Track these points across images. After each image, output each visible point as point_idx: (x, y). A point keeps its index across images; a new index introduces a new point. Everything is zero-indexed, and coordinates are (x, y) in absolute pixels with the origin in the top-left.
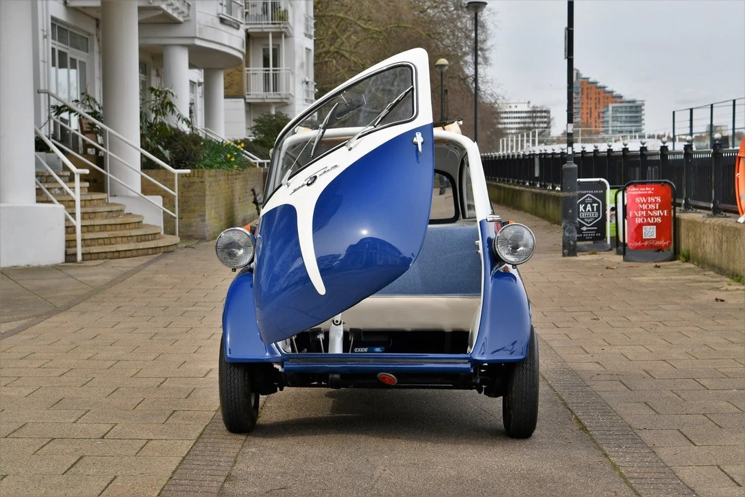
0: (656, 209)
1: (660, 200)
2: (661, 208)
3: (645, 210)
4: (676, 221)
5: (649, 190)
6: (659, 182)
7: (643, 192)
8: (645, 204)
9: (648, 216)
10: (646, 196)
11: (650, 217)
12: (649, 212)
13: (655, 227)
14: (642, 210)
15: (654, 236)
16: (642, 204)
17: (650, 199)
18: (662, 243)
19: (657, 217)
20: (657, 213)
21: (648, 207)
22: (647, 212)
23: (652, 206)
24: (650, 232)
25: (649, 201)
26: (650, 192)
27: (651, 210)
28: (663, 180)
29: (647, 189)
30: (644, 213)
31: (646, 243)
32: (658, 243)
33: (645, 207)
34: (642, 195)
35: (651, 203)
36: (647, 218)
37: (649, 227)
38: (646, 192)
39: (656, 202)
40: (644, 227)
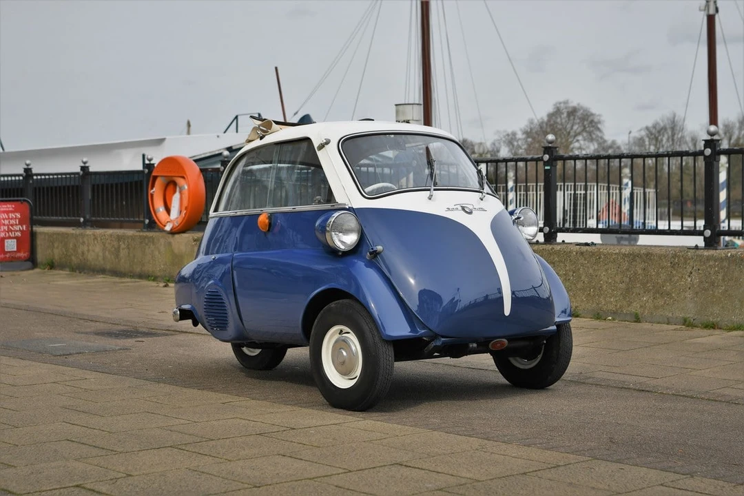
0: (16, 224)
1: (19, 216)
2: (21, 223)
3: (8, 225)
4: (33, 235)
5: (10, 207)
6: (17, 201)
7: (5, 209)
8: (7, 219)
9: (9, 231)
10: (7, 212)
11: (11, 231)
12: (10, 227)
13: (15, 240)
14: (4, 225)
15: (15, 249)
16: (4, 219)
17: (11, 215)
18: (22, 255)
19: (17, 231)
20: (18, 228)
21: (9, 222)
22: (8, 228)
23: (12, 222)
24: (11, 245)
25: (10, 217)
26: (11, 209)
27: (12, 225)
28: (22, 199)
29: (8, 206)
30: (6, 228)
31: (8, 256)
32: (18, 255)
33: (6, 222)
34: (4, 212)
35: (11, 219)
36: (8, 232)
37: (10, 240)
38: (7, 209)
39: (16, 218)
40: (6, 241)
